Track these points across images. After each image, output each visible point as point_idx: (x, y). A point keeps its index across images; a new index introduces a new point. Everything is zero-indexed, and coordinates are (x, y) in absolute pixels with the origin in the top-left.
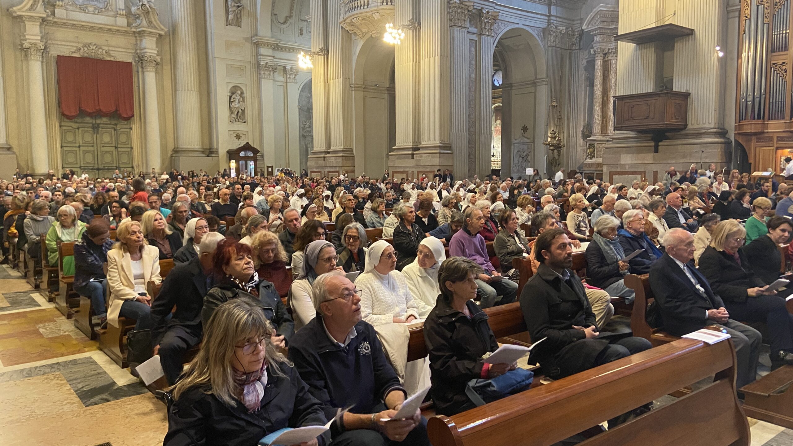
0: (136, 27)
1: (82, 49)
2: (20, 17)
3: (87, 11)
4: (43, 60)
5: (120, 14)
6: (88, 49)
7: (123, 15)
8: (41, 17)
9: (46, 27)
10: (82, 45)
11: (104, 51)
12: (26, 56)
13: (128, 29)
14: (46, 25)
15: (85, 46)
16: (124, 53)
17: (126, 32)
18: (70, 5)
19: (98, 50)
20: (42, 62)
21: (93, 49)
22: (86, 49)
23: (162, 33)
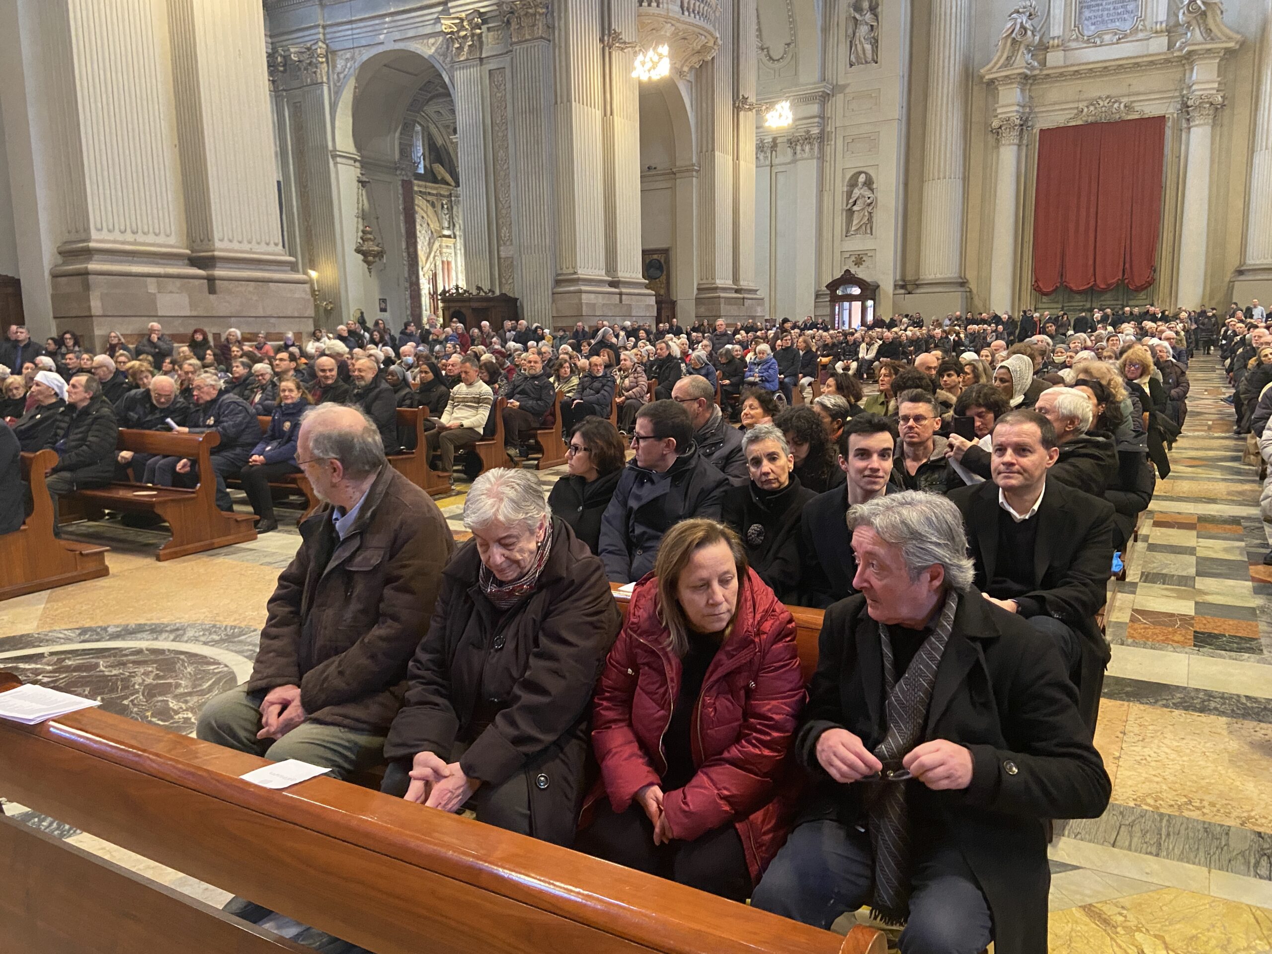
0: (1181, 49)
1: (1086, 110)
2: (992, 81)
3: (1098, 43)
4: (1021, 138)
5: (1156, 32)
6: (1096, 108)
7: (1162, 31)
8: (1019, 74)
9: (1033, 87)
10: (1085, 104)
11: (1122, 106)
12: (998, 141)
13: (1171, 56)
14: (1031, 84)
15: (1092, 104)
16: (1158, 102)
17: (1167, 61)
18: (1074, 40)
19: (1112, 106)
20: (1019, 146)
21: (1104, 106)
22: (1092, 108)
23: (1231, 45)
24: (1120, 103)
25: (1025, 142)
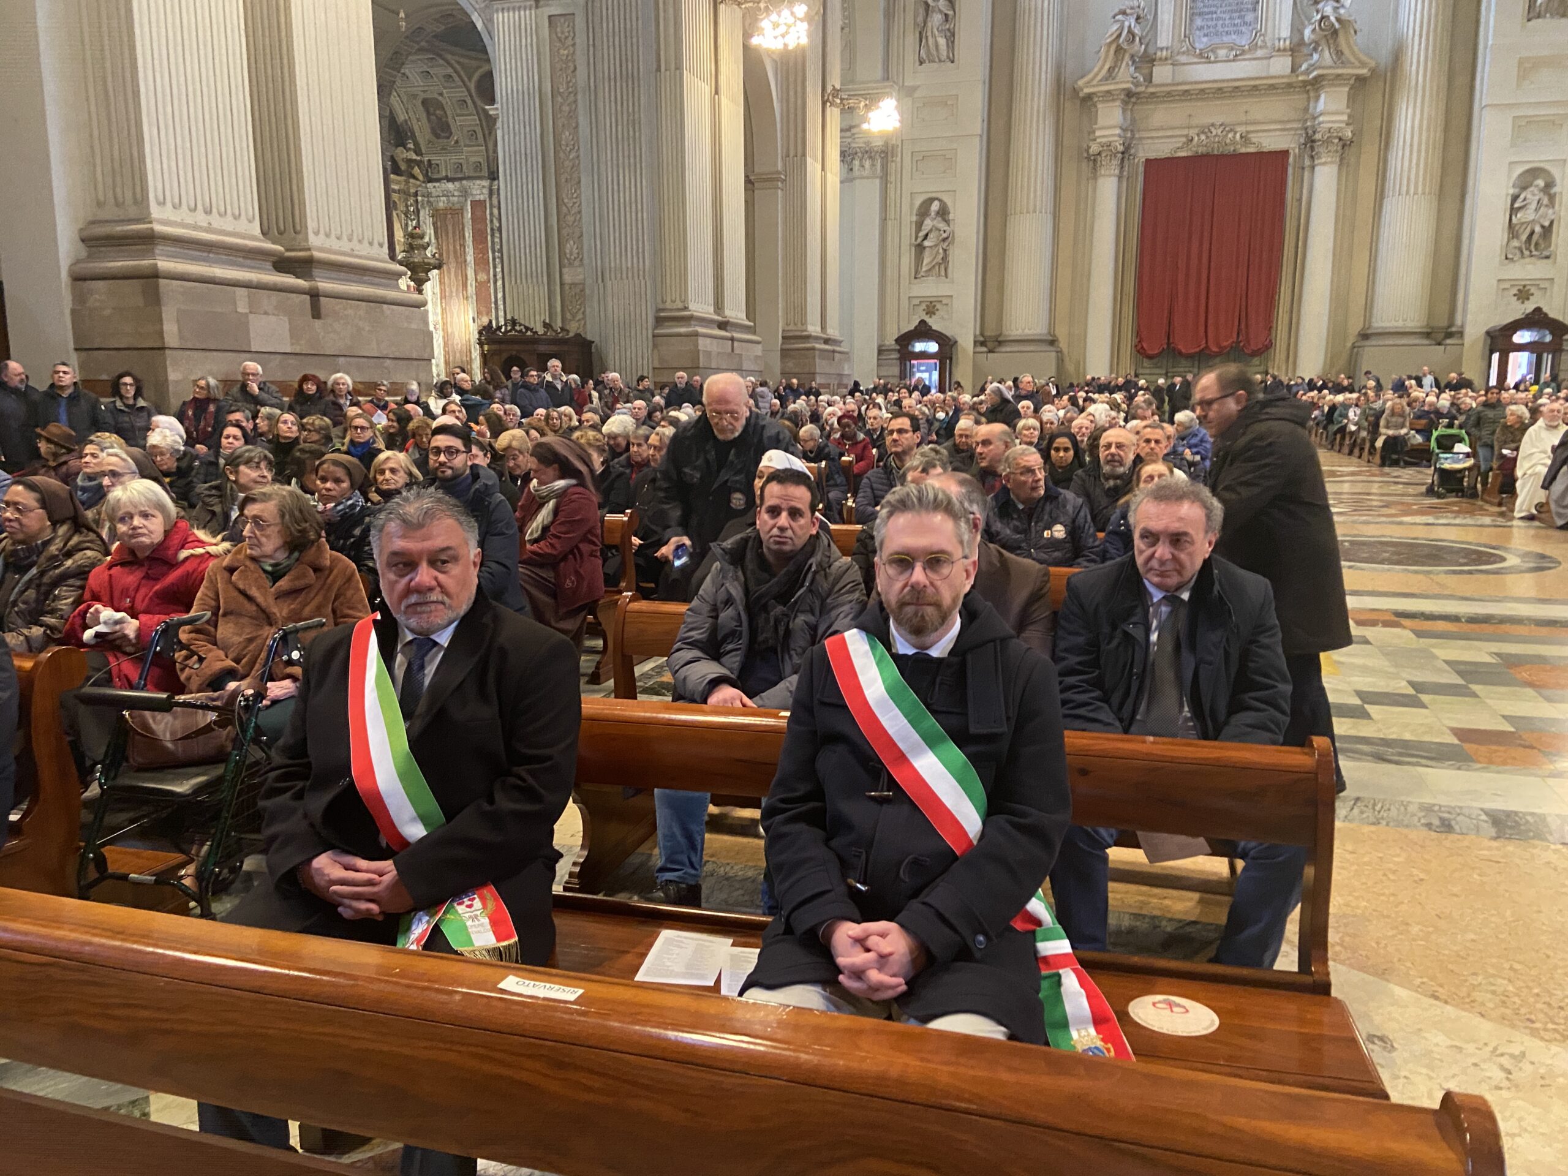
0: (1307, 72)
1: (1196, 139)
2: (1089, 97)
3: (1212, 59)
4: (1121, 171)
5: (1279, 50)
6: (1207, 137)
7: (1285, 50)
8: (1124, 90)
9: (1136, 107)
10: (1196, 131)
11: (1238, 136)
12: (1095, 169)
13: (1294, 79)
14: (1135, 103)
15: (1203, 132)
16: (1278, 133)
17: (1290, 85)
18: (1184, 53)
19: (1226, 135)
20: (1120, 177)
21: (1216, 135)
22: (1203, 137)
23: (1364, 71)
24: (1235, 133)
25: (1125, 173)
